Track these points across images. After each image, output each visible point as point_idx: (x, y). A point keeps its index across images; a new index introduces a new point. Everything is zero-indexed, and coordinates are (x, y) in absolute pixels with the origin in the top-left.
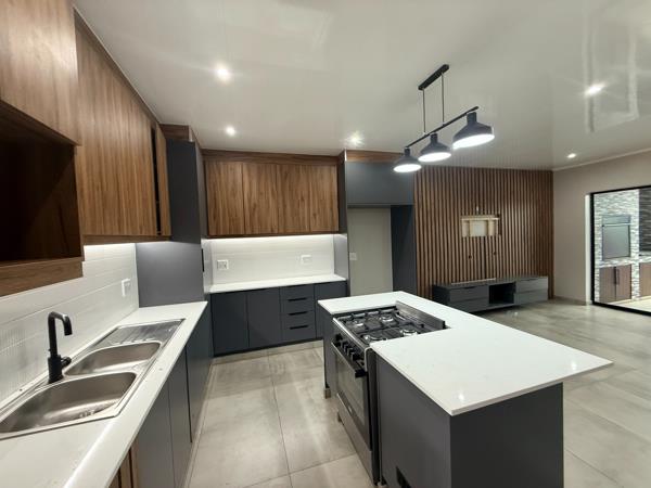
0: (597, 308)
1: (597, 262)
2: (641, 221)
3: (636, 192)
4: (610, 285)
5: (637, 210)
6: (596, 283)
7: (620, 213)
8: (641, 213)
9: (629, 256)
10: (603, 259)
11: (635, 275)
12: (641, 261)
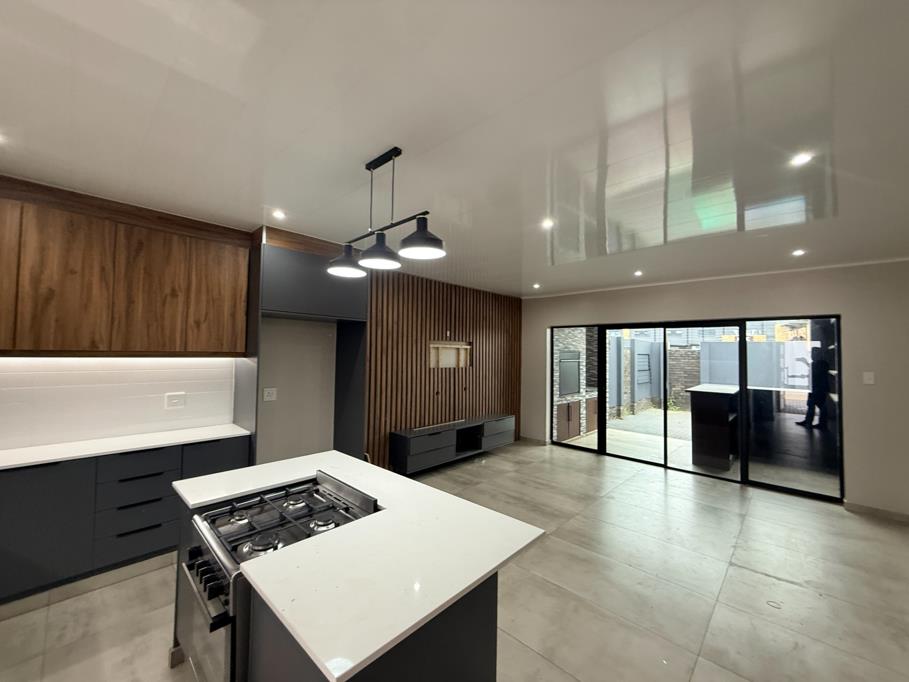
0: (555, 448)
1: (556, 399)
2: (587, 359)
3: (584, 329)
4: (565, 422)
5: (585, 347)
6: (555, 420)
7: (572, 349)
8: (587, 349)
9: (579, 392)
10: (561, 395)
11: (583, 411)
12: (587, 397)
